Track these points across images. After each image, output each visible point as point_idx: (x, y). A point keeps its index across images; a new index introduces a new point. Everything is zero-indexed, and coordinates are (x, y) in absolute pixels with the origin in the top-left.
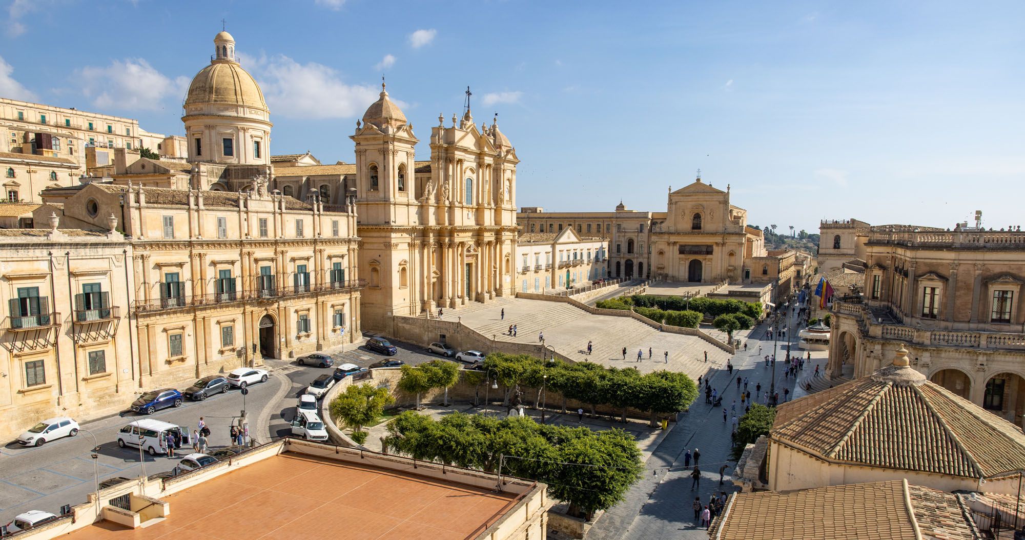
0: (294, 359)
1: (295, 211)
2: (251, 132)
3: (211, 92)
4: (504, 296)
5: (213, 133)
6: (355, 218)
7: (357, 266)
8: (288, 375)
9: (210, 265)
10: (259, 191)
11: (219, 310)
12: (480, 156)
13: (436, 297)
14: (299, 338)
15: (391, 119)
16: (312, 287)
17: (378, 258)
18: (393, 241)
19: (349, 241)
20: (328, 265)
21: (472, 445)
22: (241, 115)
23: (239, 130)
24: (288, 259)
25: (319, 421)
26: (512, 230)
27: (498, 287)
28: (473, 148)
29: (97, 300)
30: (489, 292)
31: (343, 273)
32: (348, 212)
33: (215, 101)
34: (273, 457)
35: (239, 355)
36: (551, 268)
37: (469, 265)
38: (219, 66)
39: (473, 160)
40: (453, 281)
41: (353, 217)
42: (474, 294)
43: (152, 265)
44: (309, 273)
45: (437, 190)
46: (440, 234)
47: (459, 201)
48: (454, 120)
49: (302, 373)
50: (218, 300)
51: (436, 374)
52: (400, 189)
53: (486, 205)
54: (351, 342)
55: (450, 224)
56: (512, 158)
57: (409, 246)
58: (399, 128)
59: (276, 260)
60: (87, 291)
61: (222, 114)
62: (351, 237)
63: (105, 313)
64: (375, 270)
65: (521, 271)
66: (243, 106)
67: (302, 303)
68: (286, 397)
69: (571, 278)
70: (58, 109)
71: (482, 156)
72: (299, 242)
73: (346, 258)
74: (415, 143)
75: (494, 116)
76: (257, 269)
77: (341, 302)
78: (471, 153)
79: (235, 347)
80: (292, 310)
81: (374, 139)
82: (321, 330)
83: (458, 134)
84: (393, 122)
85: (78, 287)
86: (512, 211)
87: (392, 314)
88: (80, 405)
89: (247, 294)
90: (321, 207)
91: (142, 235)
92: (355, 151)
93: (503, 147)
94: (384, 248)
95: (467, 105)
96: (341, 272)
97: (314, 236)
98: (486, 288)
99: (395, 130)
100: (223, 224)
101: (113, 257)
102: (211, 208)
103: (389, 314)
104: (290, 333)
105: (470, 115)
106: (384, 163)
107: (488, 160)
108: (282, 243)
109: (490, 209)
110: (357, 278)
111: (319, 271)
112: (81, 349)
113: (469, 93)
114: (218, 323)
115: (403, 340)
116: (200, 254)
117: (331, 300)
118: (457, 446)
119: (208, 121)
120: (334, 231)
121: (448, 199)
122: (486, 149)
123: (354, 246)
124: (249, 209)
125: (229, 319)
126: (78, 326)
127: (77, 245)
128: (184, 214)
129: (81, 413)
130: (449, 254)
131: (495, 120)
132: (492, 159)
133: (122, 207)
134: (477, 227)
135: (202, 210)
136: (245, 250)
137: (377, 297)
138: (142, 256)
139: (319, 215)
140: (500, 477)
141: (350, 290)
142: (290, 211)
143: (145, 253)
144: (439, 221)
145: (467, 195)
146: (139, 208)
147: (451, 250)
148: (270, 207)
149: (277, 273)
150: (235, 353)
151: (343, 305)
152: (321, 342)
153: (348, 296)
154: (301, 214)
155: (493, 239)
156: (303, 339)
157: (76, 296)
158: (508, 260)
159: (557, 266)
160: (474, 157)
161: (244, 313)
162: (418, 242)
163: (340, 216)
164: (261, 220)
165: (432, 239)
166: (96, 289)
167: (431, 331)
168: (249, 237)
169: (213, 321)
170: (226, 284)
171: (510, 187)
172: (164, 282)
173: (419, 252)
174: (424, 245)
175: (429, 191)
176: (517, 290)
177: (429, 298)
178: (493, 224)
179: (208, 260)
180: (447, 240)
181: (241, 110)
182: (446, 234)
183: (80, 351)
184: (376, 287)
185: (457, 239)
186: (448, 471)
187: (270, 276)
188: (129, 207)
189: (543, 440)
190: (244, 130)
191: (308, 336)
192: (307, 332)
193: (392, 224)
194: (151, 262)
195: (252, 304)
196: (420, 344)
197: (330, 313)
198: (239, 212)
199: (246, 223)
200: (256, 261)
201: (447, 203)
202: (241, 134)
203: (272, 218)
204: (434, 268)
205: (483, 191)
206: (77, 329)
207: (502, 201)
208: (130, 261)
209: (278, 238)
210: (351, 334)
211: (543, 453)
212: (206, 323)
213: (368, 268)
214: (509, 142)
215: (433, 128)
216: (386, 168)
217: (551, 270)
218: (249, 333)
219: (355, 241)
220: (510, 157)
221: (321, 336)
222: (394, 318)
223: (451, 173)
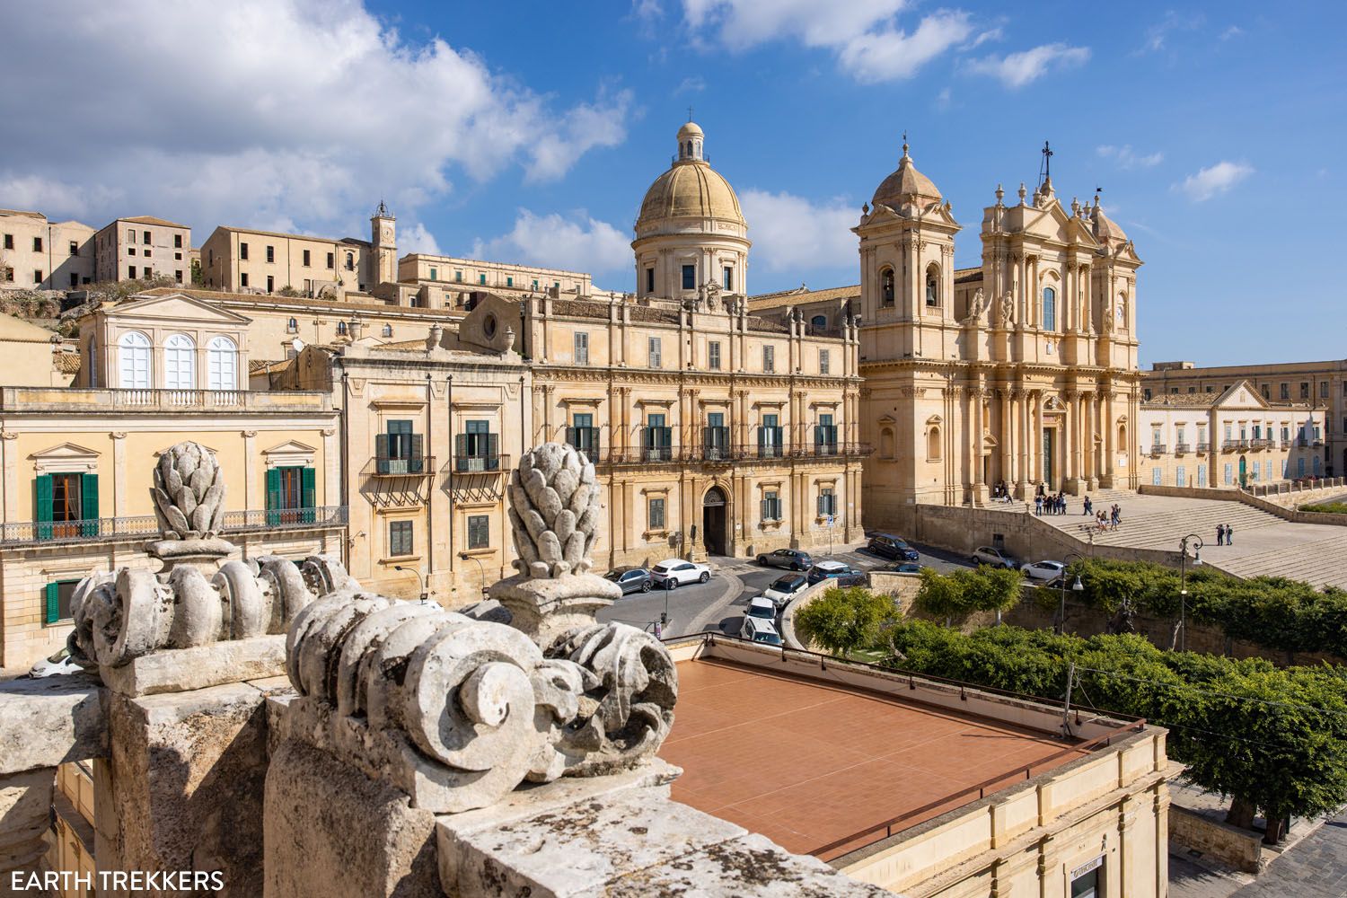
0: (754, 558)
1: (762, 333)
2: (721, 254)
3: (669, 204)
4: (1115, 488)
5: (670, 258)
6: (856, 348)
7: (857, 421)
8: (740, 577)
9: (635, 406)
10: (709, 301)
11: (645, 473)
12: (1067, 252)
13: (990, 479)
14: (762, 526)
15: (916, 194)
16: (786, 449)
17: (893, 413)
18: (917, 384)
19: (845, 382)
20: (811, 418)
21: (1026, 671)
22: (708, 231)
23: (703, 252)
24: (751, 405)
25: (773, 631)
26: (1130, 378)
27: (1104, 472)
28: (1054, 237)
29: (483, 446)
30: (1087, 478)
31: (836, 432)
32: (844, 338)
33: (674, 215)
34: (685, 661)
35: (673, 543)
36: (1208, 450)
37: (1050, 431)
38: (681, 169)
39: (1055, 259)
40: (1021, 455)
41: (852, 345)
42: (1058, 481)
43: (556, 402)
44: (781, 428)
45: (993, 306)
46: (997, 375)
47: (1030, 323)
48: (1021, 193)
49: (762, 575)
50: (644, 458)
51: (978, 585)
52: (929, 303)
53: (1080, 332)
54: (846, 541)
55: (1015, 359)
56: (1129, 257)
57: (944, 394)
58: (928, 209)
59: (732, 404)
60: (472, 431)
61: (682, 232)
62: (848, 376)
63: (491, 463)
64: (887, 432)
65: (1150, 453)
66: (710, 219)
67: (769, 473)
68: (732, 604)
69: (1248, 472)
70: (500, 266)
71: (1071, 252)
72: (768, 379)
73: (840, 408)
74: (954, 231)
75: (1095, 193)
76: (702, 416)
77: (831, 476)
78: (1051, 246)
79: (667, 531)
80: (754, 483)
81: (889, 227)
82: (798, 518)
83: (1028, 216)
84: (919, 200)
85: (460, 428)
86: (1128, 345)
87: (914, 501)
88: (454, 590)
89: (687, 451)
90: (803, 328)
91: (546, 357)
92: (860, 251)
93: (1111, 241)
94: (902, 396)
95: (1044, 171)
96: (832, 431)
97: (791, 371)
98: (1081, 471)
99: (922, 211)
100: (656, 348)
101: (507, 386)
102: (641, 323)
103: (910, 501)
104: (749, 517)
105: (1051, 187)
106: (904, 263)
107: (1083, 258)
108: (741, 379)
109: (1088, 338)
110: (857, 440)
111: (798, 425)
112: (459, 511)
113: (1047, 152)
114: (644, 492)
115: (931, 543)
116: (622, 389)
117: (815, 472)
118: (997, 672)
119: (664, 243)
120: (822, 365)
121: (1011, 319)
122: (1078, 240)
123: (854, 390)
124: (695, 327)
125: (658, 488)
126: (458, 478)
127: (462, 367)
128: (603, 330)
129: (454, 602)
130: (1013, 411)
131: (1096, 198)
132: (1090, 256)
133: (523, 319)
134: (1065, 368)
135: (628, 326)
136: (686, 387)
137: (890, 475)
138: (545, 386)
139: (799, 341)
140: (1069, 711)
141: (846, 458)
142: (755, 333)
143: (549, 383)
144: (994, 354)
145: (1045, 315)
146: (543, 321)
147: (1016, 404)
148: (724, 324)
149: (732, 425)
150: (667, 540)
151: (834, 481)
152: (798, 537)
153: (842, 469)
154: (771, 337)
155: (1093, 388)
156: (769, 529)
157: (457, 436)
158: (1122, 429)
159: (1219, 447)
160: (1057, 253)
161: (681, 481)
162: (958, 388)
163: (833, 343)
164: (711, 344)
165: (982, 383)
166: (482, 430)
167: (978, 529)
168: (693, 368)
169: (637, 489)
170: (656, 435)
171: (1126, 305)
172: (572, 425)
173: (961, 405)
174: (969, 393)
175: (978, 306)
176: (1141, 482)
177: (977, 481)
178: (1093, 362)
179: (633, 397)
180: (1009, 386)
181: (707, 224)
182: (1008, 378)
183: (458, 514)
184: (887, 460)
185: (1028, 385)
186: (970, 695)
187: (722, 427)
188: (531, 318)
189: (1168, 671)
190: (711, 252)
191: (777, 525)
192: (775, 518)
193: (915, 356)
194: (556, 397)
195: (693, 468)
196: (960, 551)
197: (813, 493)
198: (680, 330)
199: (689, 347)
200: (702, 404)
201: (1009, 326)
202: (707, 258)
203: (728, 342)
204: (986, 432)
205: (1074, 309)
206: (456, 481)
207: (1110, 326)
208: (528, 392)
209: (735, 371)
210: (846, 530)
211: (1167, 690)
212: (627, 491)
213: (878, 430)
214: (1121, 232)
215: (986, 210)
216: (906, 270)
217: (1207, 455)
218: (688, 511)
219: (854, 382)
220: (1124, 255)
221: (797, 527)
222: (917, 508)
223: (1016, 278)
